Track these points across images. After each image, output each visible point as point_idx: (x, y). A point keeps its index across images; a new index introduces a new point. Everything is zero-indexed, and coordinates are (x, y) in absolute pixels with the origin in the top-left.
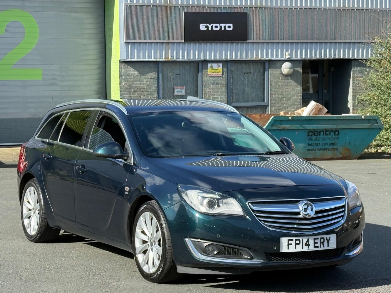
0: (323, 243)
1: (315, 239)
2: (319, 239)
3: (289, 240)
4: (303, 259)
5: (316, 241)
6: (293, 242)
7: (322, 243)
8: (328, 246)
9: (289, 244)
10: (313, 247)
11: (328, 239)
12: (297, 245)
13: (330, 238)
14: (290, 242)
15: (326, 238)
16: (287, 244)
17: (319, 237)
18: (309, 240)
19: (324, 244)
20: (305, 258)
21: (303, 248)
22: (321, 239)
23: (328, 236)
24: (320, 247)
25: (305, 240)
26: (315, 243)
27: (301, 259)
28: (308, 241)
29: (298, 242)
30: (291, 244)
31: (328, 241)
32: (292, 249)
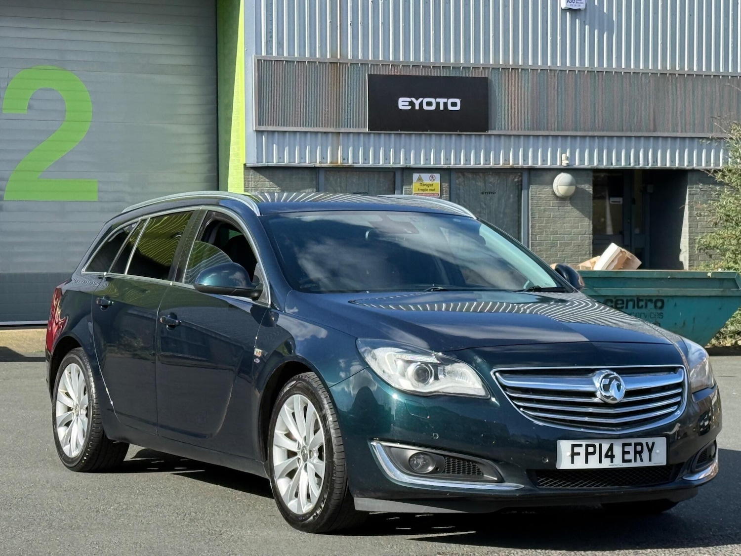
0: (640, 453)
1: (624, 445)
2: (633, 445)
3: (573, 446)
4: (601, 485)
5: (627, 449)
6: (582, 450)
7: (638, 453)
8: (650, 460)
9: (573, 454)
10: (622, 461)
11: (650, 446)
12: (589, 456)
13: (653, 443)
14: (576, 450)
15: (647, 444)
16: (569, 453)
17: (633, 441)
18: (614, 446)
19: (642, 455)
20: (605, 482)
21: (600, 461)
22: (636, 444)
23: (650, 440)
24: (635, 461)
25: (605, 447)
26: (624, 453)
27: (597, 483)
28: (611, 448)
29: (591, 450)
30: (578, 454)
31: (650, 450)
32: (580, 464)
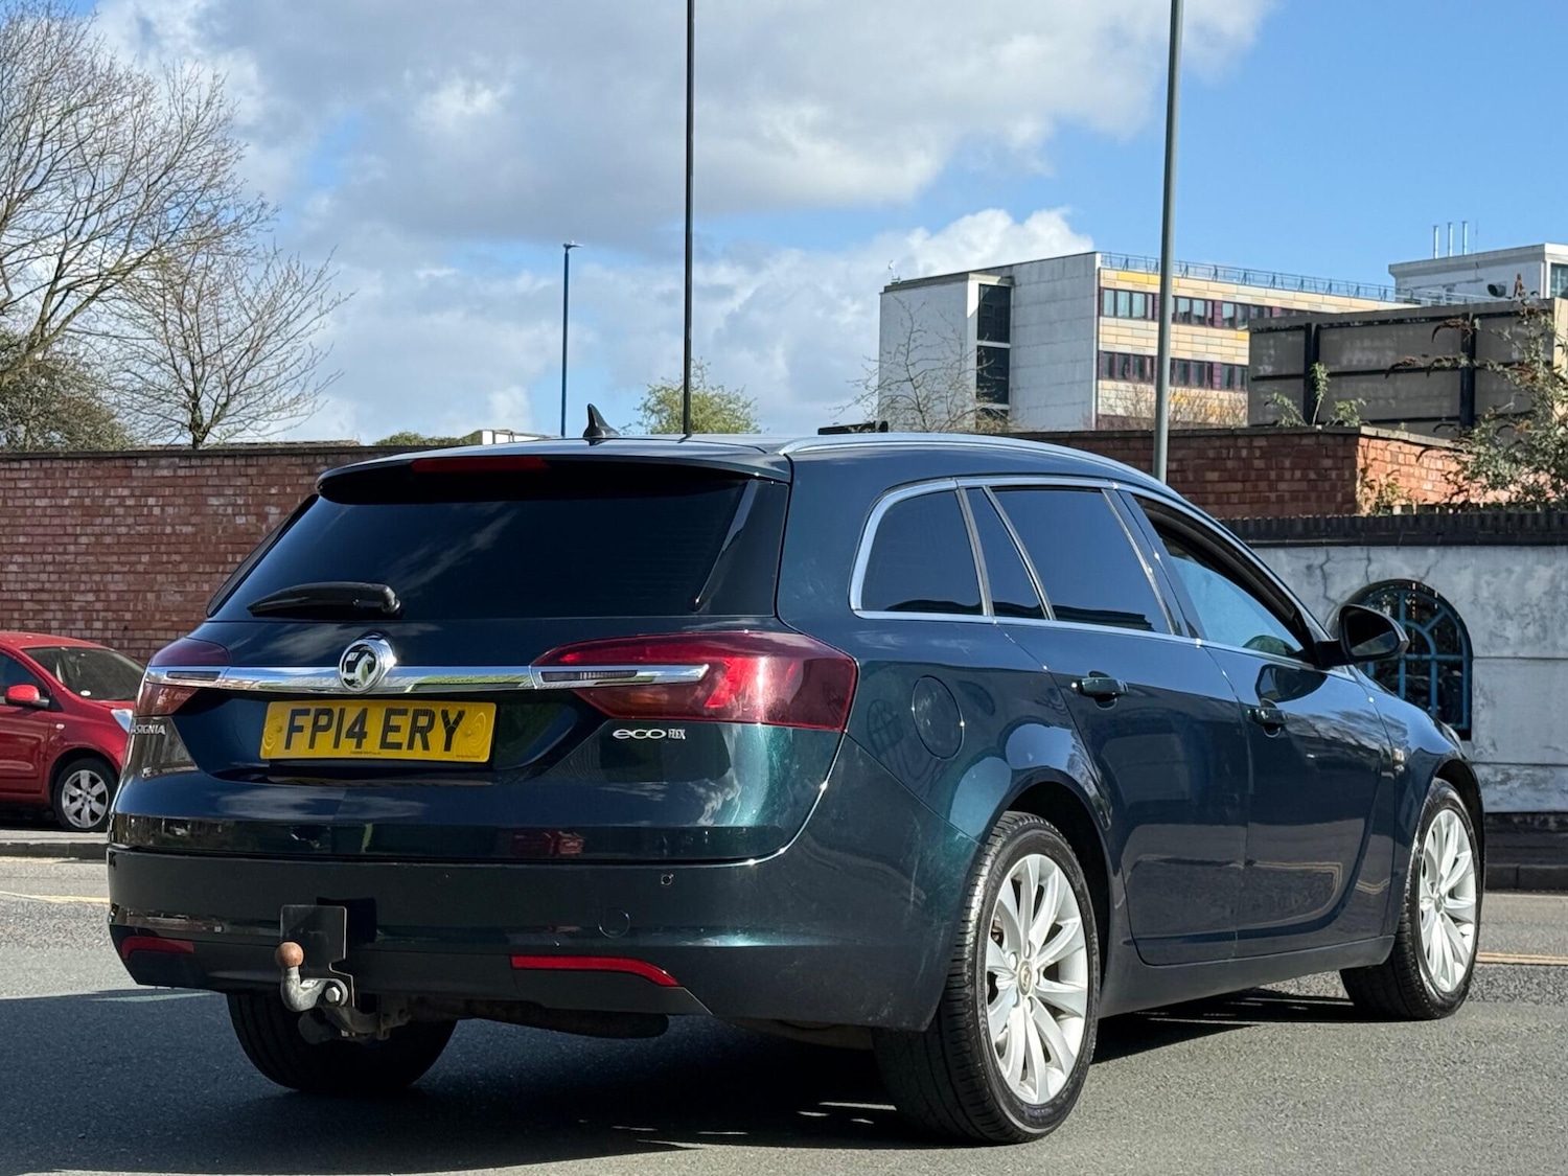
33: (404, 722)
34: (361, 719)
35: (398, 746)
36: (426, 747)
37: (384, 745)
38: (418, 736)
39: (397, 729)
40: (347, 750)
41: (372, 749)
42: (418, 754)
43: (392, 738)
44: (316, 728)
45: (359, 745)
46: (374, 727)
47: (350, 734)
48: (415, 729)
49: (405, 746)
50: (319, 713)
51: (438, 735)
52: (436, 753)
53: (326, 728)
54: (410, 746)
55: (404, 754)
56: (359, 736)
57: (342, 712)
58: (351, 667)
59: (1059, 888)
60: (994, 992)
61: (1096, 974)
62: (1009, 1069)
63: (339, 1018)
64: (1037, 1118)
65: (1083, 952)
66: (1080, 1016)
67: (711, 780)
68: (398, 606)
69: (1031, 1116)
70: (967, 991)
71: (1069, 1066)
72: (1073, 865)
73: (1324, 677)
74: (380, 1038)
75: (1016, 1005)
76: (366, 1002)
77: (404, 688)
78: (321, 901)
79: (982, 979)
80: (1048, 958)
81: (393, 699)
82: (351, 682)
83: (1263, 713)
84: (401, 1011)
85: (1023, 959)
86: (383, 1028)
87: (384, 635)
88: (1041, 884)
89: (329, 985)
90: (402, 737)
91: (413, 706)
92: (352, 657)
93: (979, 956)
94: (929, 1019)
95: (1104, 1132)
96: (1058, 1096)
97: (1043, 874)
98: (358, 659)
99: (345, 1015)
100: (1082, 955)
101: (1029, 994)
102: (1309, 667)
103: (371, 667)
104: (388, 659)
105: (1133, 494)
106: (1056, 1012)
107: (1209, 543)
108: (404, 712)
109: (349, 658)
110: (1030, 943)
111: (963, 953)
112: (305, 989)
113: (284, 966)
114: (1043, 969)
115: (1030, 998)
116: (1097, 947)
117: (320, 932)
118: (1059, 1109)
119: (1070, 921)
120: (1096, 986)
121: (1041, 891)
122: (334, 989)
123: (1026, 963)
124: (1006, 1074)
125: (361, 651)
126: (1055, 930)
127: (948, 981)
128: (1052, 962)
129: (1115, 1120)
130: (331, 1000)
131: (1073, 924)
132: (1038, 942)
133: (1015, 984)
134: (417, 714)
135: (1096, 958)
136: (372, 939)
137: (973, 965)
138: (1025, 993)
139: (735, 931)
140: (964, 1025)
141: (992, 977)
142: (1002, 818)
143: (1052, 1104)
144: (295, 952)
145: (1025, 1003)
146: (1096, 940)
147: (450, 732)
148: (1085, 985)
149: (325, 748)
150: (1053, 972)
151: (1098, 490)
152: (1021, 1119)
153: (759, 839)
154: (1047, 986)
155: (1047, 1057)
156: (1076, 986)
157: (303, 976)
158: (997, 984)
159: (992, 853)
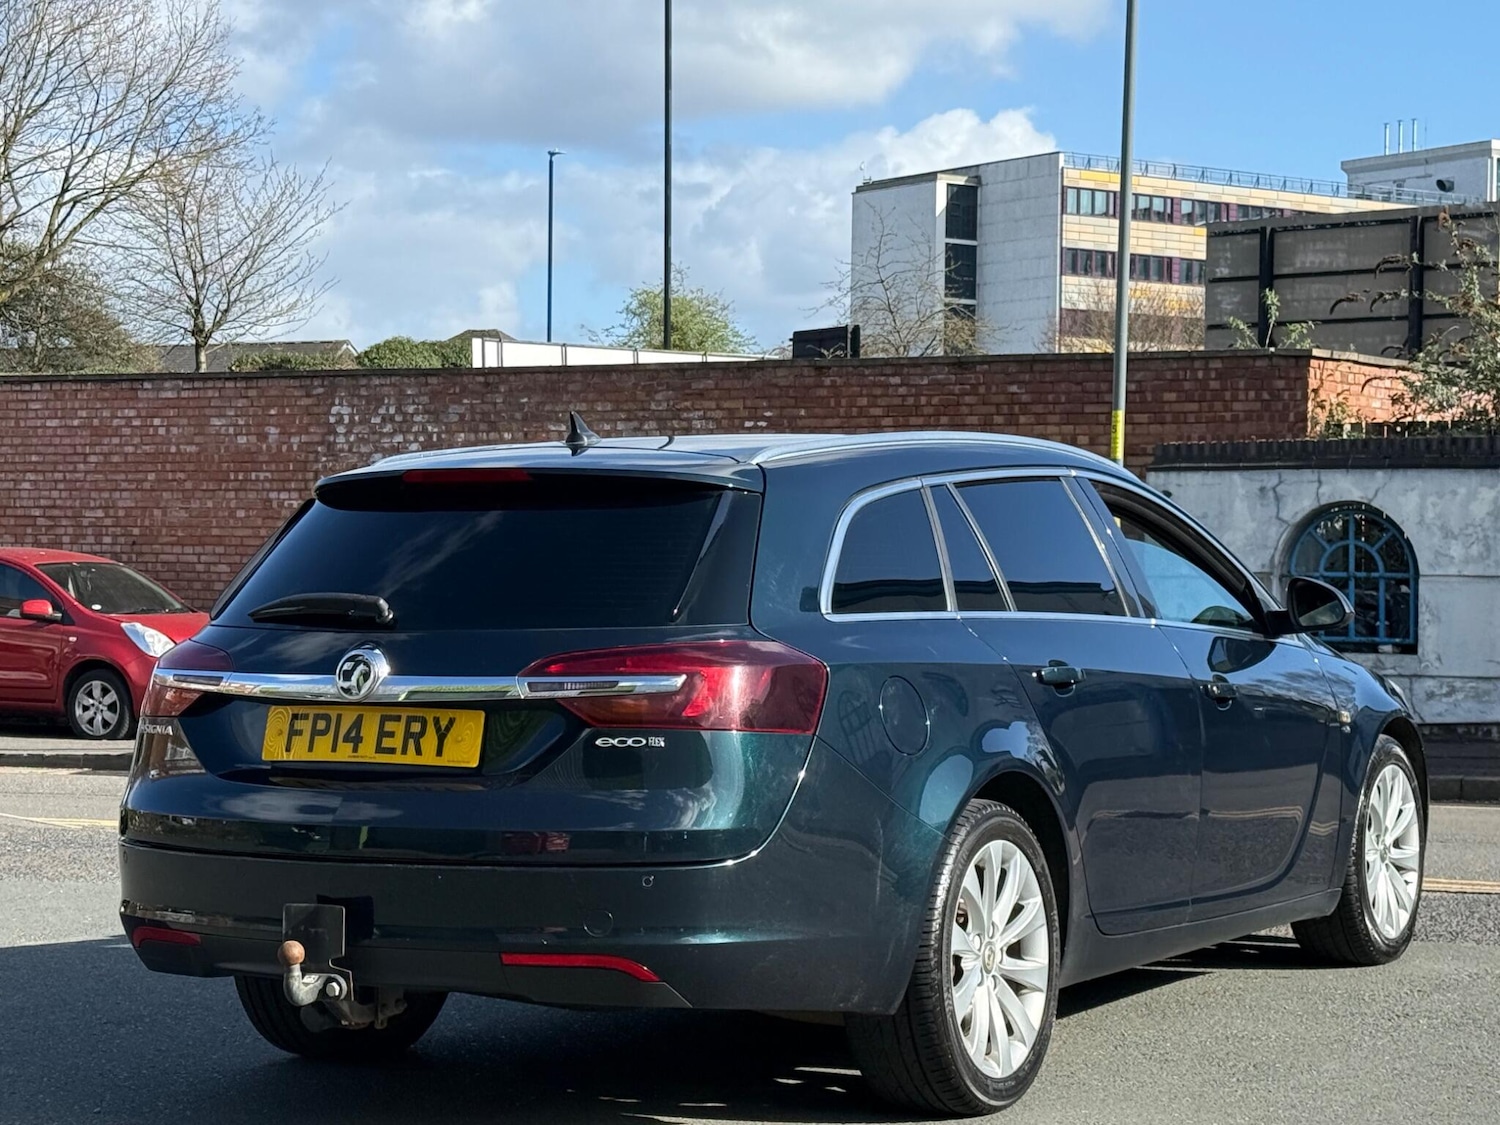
33: (399, 728)
34: (358, 724)
35: (392, 751)
36: (419, 752)
37: (380, 749)
38: (411, 742)
39: (391, 735)
40: (344, 754)
41: (367, 753)
42: (411, 758)
43: (387, 743)
44: (315, 733)
45: (355, 750)
46: (370, 731)
47: (346, 739)
48: (408, 735)
49: (399, 750)
50: (317, 717)
51: (430, 741)
52: (429, 758)
53: (324, 733)
54: (404, 751)
55: (397, 759)
56: (356, 740)
57: (339, 717)
58: (347, 676)
59: (1021, 870)
60: (959, 973)
61: (1057, 949)
62: (974, 1046)
63: (339, 1009)
64: (1001, 1091)
65: (1044, 930)
66: (1041, 990)
67: (689, 788)
68: (391, 616)
69: (994, 1090)
70: (933, 976)
71: (1031, 1039)
72: (1034, 848)
73: (1273, 646)
74: (378, 1027)
75: (980, 984)
76: (364, 994)
77: (398, 696)
78: (322, 899)
79: (948, 963)
80: (1011, 938)
81: (387, 708)
82: (347, 691)
83: (1215, 688)
84: (397, 1001)
85: (987, 939)
86: (381, 1017)
87: (377, 645)
88: (1005, 867)
89: (330, 980)
90: (396, 742)
91: (405, 713)
92: (348, 666)
93: (945, 941)
94: (897, 1004)
95: (1064, 1100)
96: (1021, 1068)
97: (1007, 856)
98: (354, 668)
99: (345, 1007)
100: (1043, 933)
101: (993, 973)
102: (1259, 637)
103: (366, 676)
104: (382, 668)
105: (1090, 480)
106: (1017, 987)
107: (1164, 522)
108: (398, 719)
109: (345, 668)
110: (993, 924)
111: (929, 940)
112: (306, 984)
113: (287, 963)
114: (1005, 949)
115: (993, 976)
116: (1057, 924)
117: (320, 930)
118: (1021, 1081)
119: (1031, 901)
120: (1057, 961)
121: (1004, 873)
122: (334, 984)
123: (989, 943)
124: (971, 1052)
125: (356, 661)
126: (1017, 910)
127: (916, 967)
128: (1015, 940)
129: (1074, 1087)
130: (331, 995)
131: (1035, 904)
132: (1001, 924)
133: (979, 963)
134: (410, 720)
135: (1056, 935)
136: (369, 935)
137: (939, 951)
138: (988, 972)
139: (713, 930)
140: (931, 1007)
141: (957, 959)
142: (968, 808)
143: (1015, 1076)
144: (296, 950)
145: (989, 982)
146: (1056, 918)
147: (442, 738)
148: (1046, 962)
149: (323, 752)
150: (1016, 950)
151: (1057, 478)
152: (986, 1093)
153: (735, 840)
154: (1011, 964)
155: (1010, 1031)
156: (1037, 964)
157: (305, 971)
158: (962, 965)
159: (959, 840)
